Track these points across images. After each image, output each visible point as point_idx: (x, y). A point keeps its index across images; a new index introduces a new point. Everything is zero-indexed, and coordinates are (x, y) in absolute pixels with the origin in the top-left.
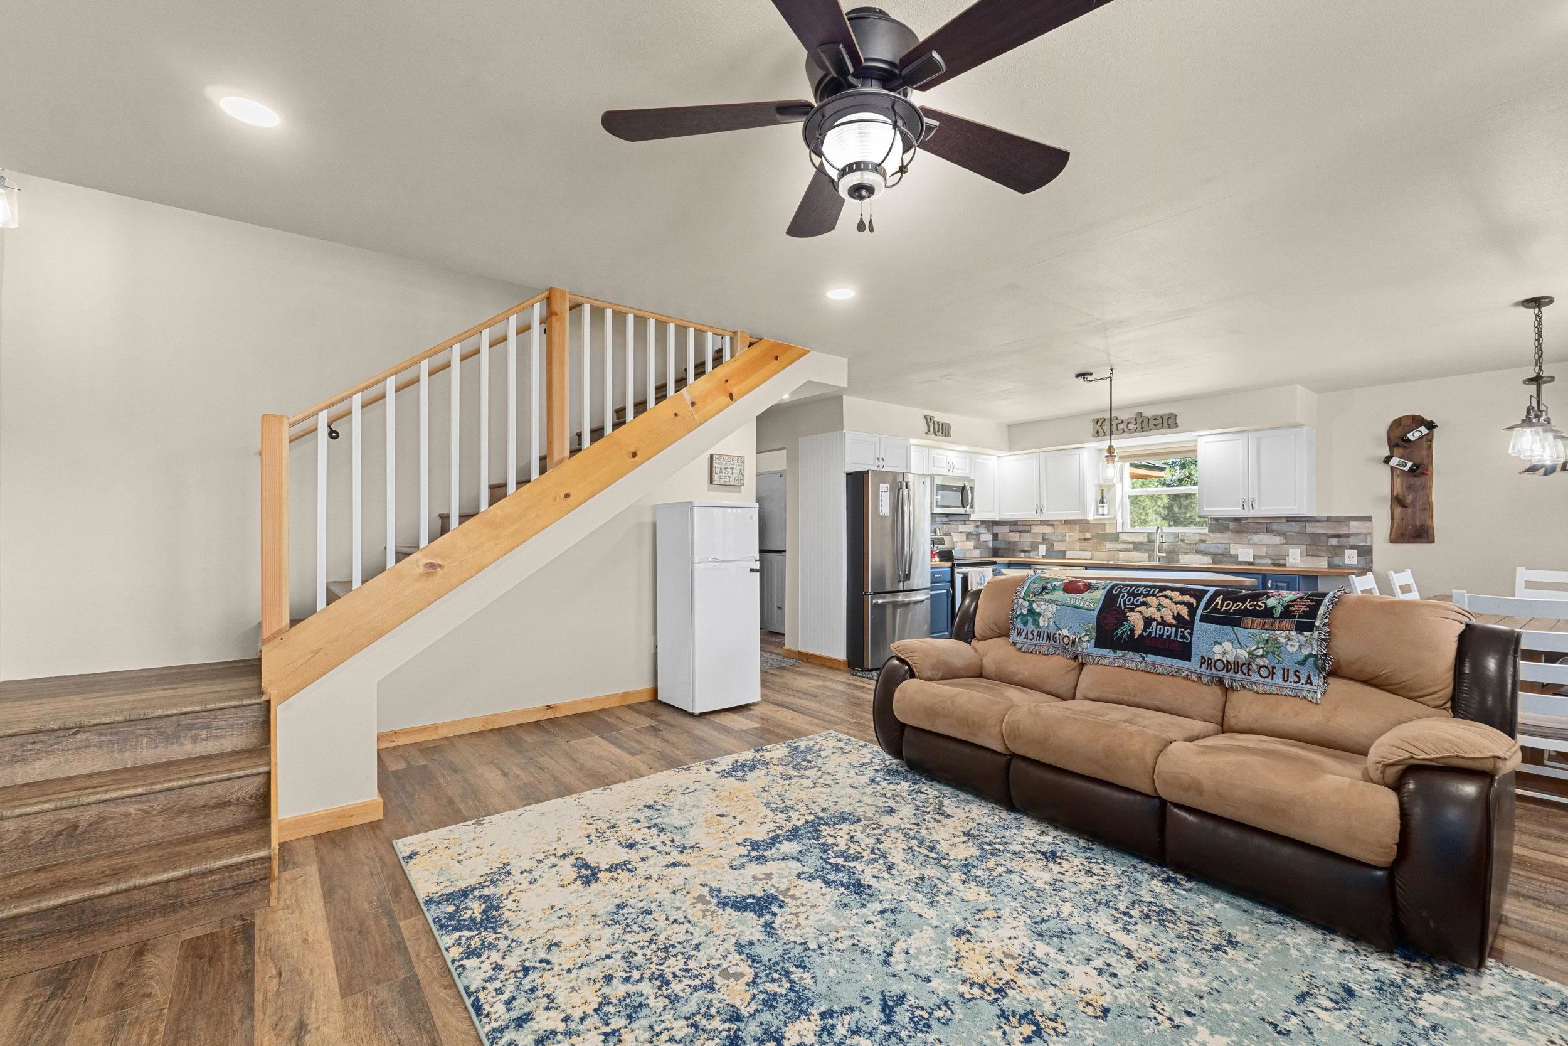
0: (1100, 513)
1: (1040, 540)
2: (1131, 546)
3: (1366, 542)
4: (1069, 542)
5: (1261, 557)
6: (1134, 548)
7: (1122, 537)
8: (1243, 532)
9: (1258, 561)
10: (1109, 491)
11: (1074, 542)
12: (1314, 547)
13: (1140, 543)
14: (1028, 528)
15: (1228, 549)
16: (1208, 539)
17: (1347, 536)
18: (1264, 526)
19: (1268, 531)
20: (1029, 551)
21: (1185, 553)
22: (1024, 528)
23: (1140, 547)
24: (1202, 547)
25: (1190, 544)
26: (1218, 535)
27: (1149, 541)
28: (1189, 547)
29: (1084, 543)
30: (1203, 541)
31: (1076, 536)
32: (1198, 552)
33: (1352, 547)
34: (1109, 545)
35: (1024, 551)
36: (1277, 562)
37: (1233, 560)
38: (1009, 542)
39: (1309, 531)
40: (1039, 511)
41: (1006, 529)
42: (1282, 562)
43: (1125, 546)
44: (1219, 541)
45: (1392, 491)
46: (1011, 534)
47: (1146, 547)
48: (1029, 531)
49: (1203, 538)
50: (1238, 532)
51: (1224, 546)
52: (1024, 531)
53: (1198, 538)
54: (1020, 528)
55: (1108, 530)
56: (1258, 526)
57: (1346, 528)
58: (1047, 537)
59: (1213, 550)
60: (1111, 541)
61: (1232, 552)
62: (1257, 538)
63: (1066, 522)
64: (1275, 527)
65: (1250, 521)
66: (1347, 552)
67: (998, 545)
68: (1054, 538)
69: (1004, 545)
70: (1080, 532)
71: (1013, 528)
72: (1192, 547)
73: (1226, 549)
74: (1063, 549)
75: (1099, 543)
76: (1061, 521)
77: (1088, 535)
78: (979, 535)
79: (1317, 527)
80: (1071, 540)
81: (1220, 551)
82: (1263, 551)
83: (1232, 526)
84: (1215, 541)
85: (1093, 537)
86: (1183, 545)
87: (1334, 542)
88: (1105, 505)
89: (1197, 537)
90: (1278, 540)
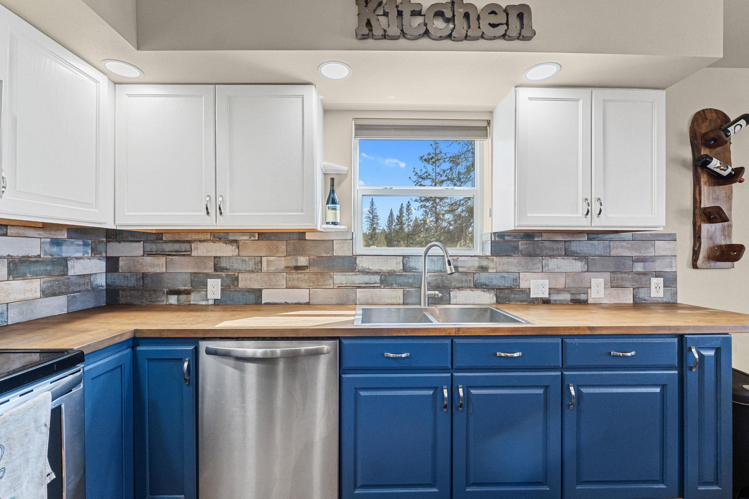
0: (330, 219)
1: (211, 271)
2: (377, 278)
3: (671, 267)
4: (268, 273)
5: (558, 291)
6: (382, 282)
7: (362, 263)
8: (536, 255)
9: (554, 297)
10: (340, 183)
11: (277, 272)
12: (619, 276)
13: (391, 273)
14: (184, 247)
15: (516, 280)
16: (491, 265)
17: (653, 259)
18: (561, 246)
19: (568, 254)
20: (187, 292)
21: (459, 288)
22: (176, 246)
23: (390, 279)
24: (483, 277)
25: (466, 273)
26: (505, 259)
27: (404, 270)
28: (464, 278)
29: (295, 275)
30: (484, 269)
31: (282, 262)
32: (477, 286)
33: (658, 275)
34: (340, 278)
35: (178, 292)
36: (578, 297)
37: (523, 296)
38: (144, 276)
39: (613, 253)
40: (212, 211)
41: (137, 249)
42: (583, 297)
43: (366, 278)
44: (506, 268)
45: (696, 201)
46: (149, 259)
47: (400, 280)
48: (187, 254)
49: (485, 263)
50: (530, 255)
51: (511, 276)
52: (178, 253)
53: (477, 264)
54: (168, 247)
55: (340, 250)
56: (555, 246)
57: (652, 250)
58: (224, 264)
59: (497, 282)
60: (342, 271)
61: (523, 285)
62: (554, 264)
63: (263, 235)
64: (575, 247)
65: (545, 237)
66: (654, 281)
67: (118, 280)
68: (237, 265)
69: (132, 282)
70: (288, 254)
71: (151, 247)
72: (470, 277)
73: (515, 280)
74: (257, 286)
75: (322, 274)
76: (250, 233)
77: (303, 261)
78: (64, 262)
79: (622, 247)
80: (272, 269)
81: (507, 285)
82: (561, 283)
83: (522, 245)
84: (500, 269)
85: (312, 263)
86: (456, 275)
87: (639, 267)
88: (338, 206)
89: (475, 263)
90: (578, 266)
